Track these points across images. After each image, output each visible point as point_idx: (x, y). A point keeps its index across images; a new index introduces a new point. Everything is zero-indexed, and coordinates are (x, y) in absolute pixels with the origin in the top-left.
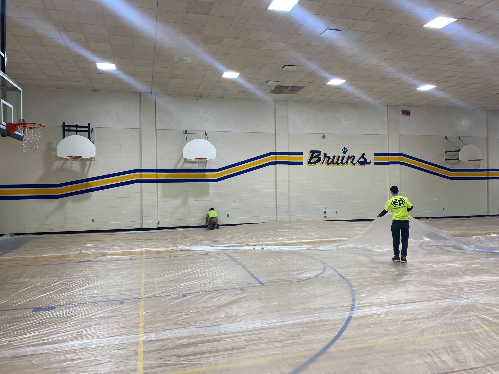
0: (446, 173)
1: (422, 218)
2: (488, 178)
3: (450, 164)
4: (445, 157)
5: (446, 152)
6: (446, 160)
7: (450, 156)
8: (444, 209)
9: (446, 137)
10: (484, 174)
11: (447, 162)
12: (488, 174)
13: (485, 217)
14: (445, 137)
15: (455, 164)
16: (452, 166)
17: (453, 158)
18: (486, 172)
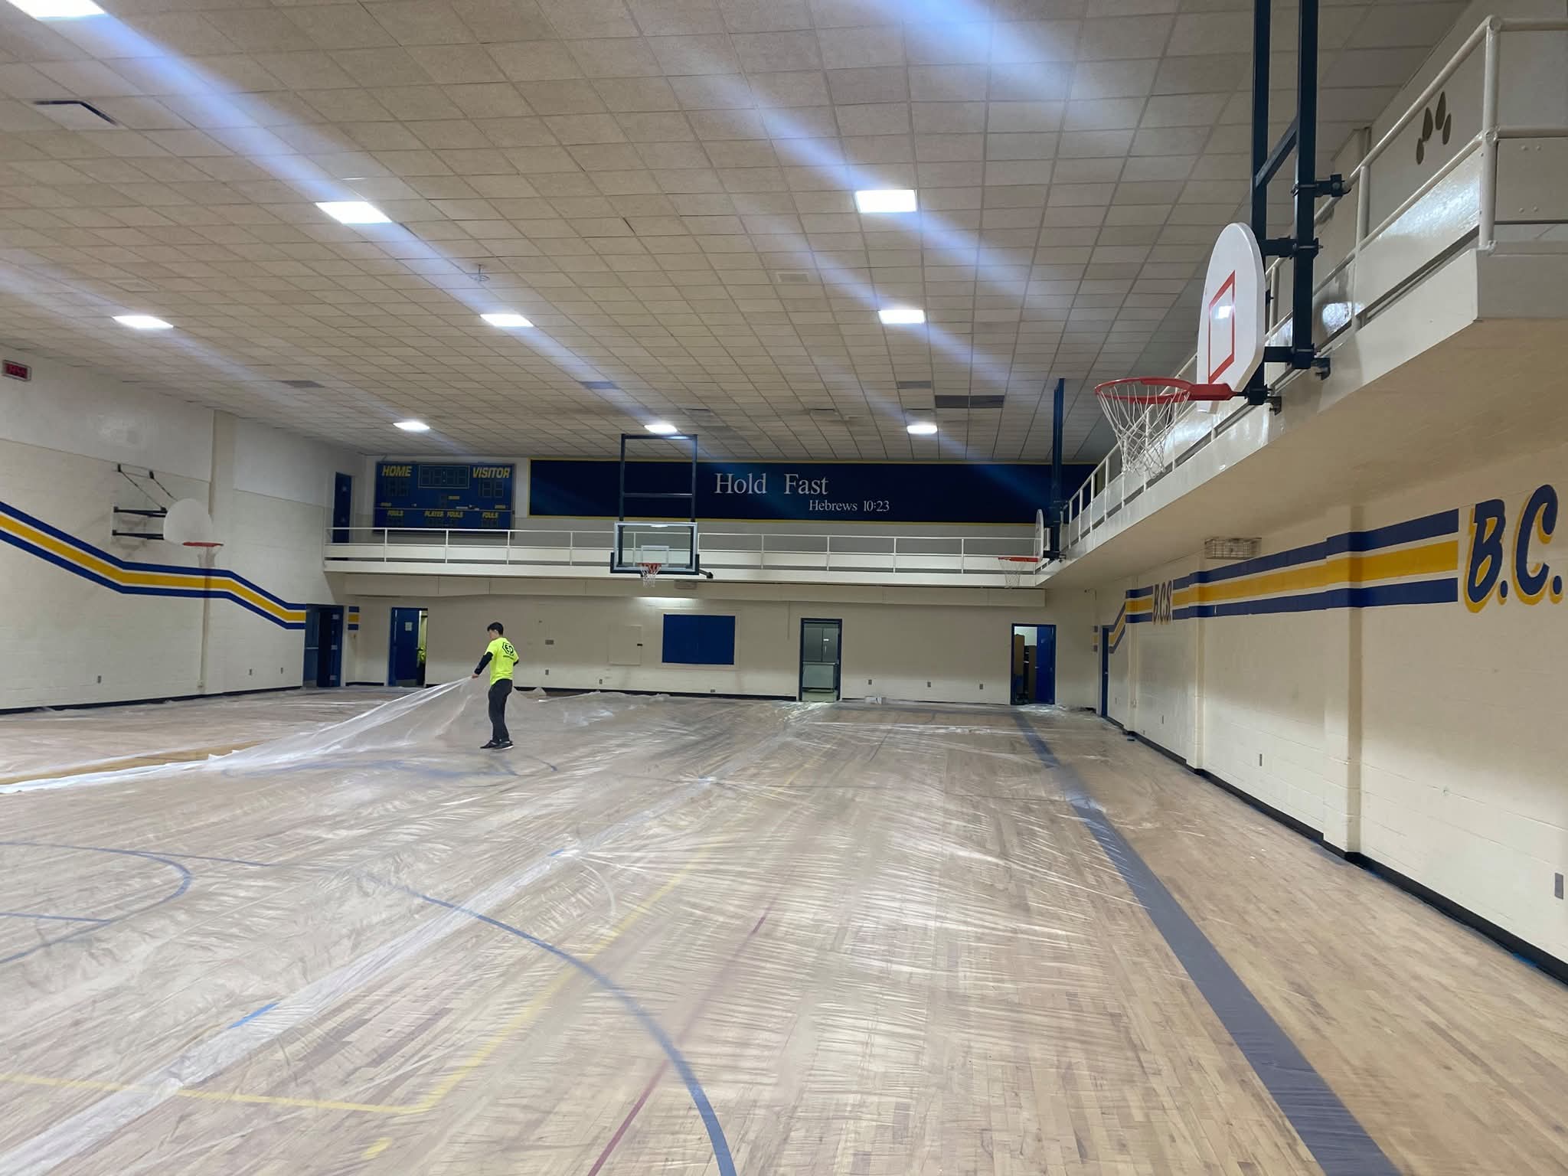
0: (112, 573)
1: (41, 709)
2: (207, 594)
3: (125, 547)
4: (112, 524)
5: (116, 510)
6: (115, 533)
7: (124, 522)
8: (99, 679)
9: (119, 467)
10: (197, 583)
11: (118, 540)
12: (207, 583)
13: (197, 701)
14: (116, 468)
15: (135, 548)
16: (129, 555)
17: (130, 529)
18: (203, 577)
